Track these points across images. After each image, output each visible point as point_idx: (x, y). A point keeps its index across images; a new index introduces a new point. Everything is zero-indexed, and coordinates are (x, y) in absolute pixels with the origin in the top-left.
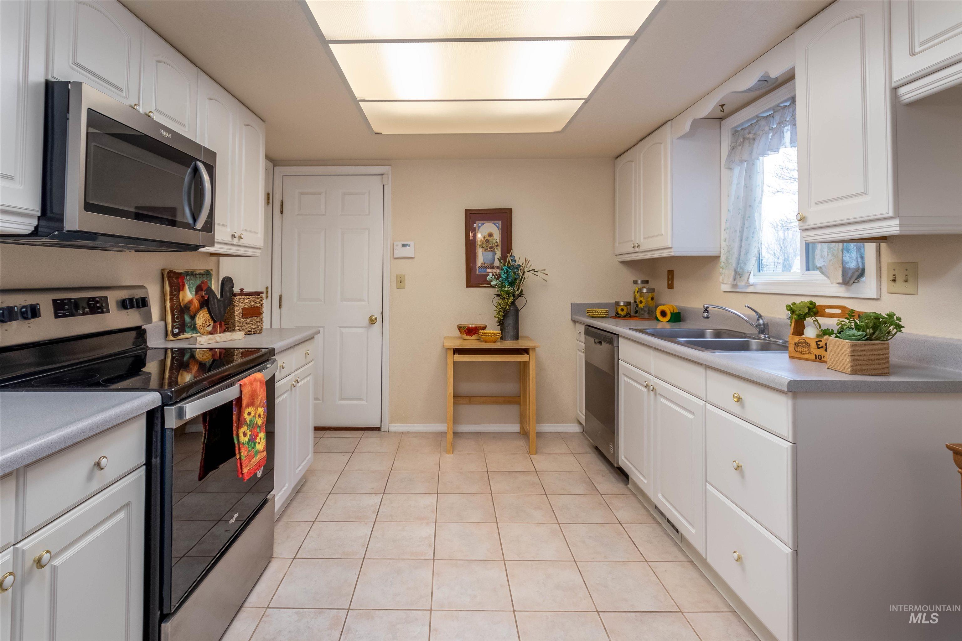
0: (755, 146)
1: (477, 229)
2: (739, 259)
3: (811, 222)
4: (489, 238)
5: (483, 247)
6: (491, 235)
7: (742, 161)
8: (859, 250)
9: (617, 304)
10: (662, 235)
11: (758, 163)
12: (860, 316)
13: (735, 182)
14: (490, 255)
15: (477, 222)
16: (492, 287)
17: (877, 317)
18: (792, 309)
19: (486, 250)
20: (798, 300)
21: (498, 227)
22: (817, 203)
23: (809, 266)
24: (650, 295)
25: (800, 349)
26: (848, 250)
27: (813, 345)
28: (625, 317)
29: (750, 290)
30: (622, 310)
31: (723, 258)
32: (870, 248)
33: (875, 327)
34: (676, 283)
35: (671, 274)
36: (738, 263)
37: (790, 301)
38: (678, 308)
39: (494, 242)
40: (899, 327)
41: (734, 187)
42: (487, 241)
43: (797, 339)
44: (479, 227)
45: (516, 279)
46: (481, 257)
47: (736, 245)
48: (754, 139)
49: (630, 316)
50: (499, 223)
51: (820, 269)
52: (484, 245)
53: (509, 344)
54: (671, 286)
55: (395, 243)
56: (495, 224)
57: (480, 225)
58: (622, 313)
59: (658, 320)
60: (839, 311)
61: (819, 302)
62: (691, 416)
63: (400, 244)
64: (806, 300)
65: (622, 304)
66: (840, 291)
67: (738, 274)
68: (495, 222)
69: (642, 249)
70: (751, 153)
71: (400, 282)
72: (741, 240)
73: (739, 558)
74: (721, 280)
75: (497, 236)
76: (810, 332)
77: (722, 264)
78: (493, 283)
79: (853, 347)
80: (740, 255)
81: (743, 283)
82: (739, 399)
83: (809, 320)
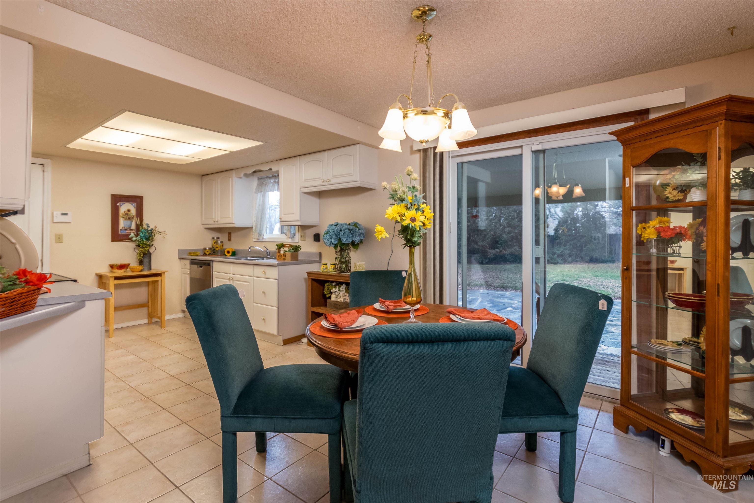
0: (266, 187)
1: (119, 207)
2: (260, 229)
3: (283, 220)
4: (128, 212)
5: (123, 218)
6: (129, 211)
7: (261, 192)
8: (294, 228)
9: (205, 249)
10: (230, 217)
11: (267, 193)
12: (293, 246)
13: (258, 198)
14: (128, 222)
15: (120, 202)
16: (132, 241)
17: (296, 246)
18: (277, 246)
19: (126, 219)
20: (279, 243)
21: (134, 206)
22: (284, 214)
23: (282, 232)
24: (221, 244)
25: (279, 257)
26: (292, 228)
27: (283, 255)
28: (209, 255)
29: (264, 240)
30: (208, 252)
31: (254, 228)
32: (297, 227)
33: (296, 249)
34: (232, 238)
35: (230, 234)
36: (260, 230)
37: (277, 243)
38: (235, 249)
39: (131, 215)
40: (300, 248)
41: (258, 200)
42: (127, 214)
43: (279, 254)
44: (121, 206)
45: (150, 237)
46: (122, 224)
47: (259, 223)
48: (266, 185)
49: (211, 255)
50: (135, 204)
51: (285, 233)
52: (124, 217)
53: (146, 272)
54: (229, 240)
55: (55, 213)
56: (132, 204)
57: (122, 204)
58: (208, 253)
59: (226, 255)
60: (289, 246)
61: (284, 243)
62: (248, 284)
63: (59, 213)
64: (281, 243)
65: (207, 249)
66: (290, 240)
67: (260, 234)
68: (132, 203)
69: (219, 223)
70: (265, 189)
71: (59, 239)
72: (261, 222)
73: (264, 319)
74: (253, 237)
75: (133, 212)
76: (282, 252)
77: (253, 231)
78: (134, 239)
79: (291, 254)
80: (260, 228)
81: (261, 238)
82: (264, 272)
83: (282, 249)
